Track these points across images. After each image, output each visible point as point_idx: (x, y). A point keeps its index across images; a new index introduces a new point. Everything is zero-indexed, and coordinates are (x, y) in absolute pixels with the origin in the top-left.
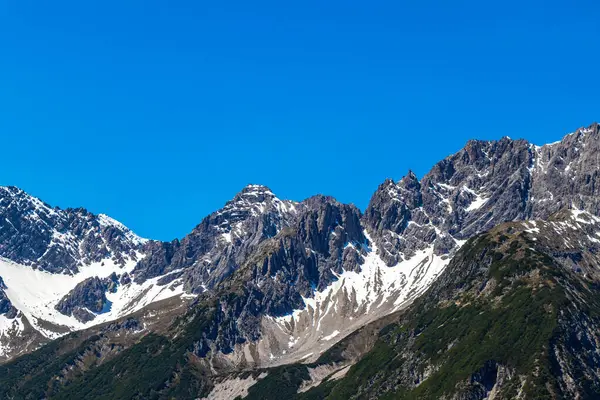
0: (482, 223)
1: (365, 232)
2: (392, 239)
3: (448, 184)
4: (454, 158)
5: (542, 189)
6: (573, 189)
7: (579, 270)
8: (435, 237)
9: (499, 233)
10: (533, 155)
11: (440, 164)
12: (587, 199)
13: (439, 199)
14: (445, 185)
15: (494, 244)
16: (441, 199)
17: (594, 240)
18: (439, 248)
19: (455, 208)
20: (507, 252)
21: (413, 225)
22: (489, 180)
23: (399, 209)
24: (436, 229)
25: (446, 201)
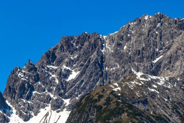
0: (78, 87)
1: (7, 101)
2: (24, 104)
3: (53, 65)
4: (55, 49)
5: (112, 62)
6: (130, 60)
7: (148, 110)
8: (50, 99)
9: (97, 94)
10: (103, 42)
11: (46, 54)
12: (140, 65)
13: (49, 75)
14: (51, 66)
15: (96, 101)
16: (51, 76)
17: (153, 90)
18: (54, 106)
19: (60, 80)
20: (104, 104)
21: (36, 94)
22: (78, 60)
23: (26, 85)
24: (50, 94)
25: (54, 76)
